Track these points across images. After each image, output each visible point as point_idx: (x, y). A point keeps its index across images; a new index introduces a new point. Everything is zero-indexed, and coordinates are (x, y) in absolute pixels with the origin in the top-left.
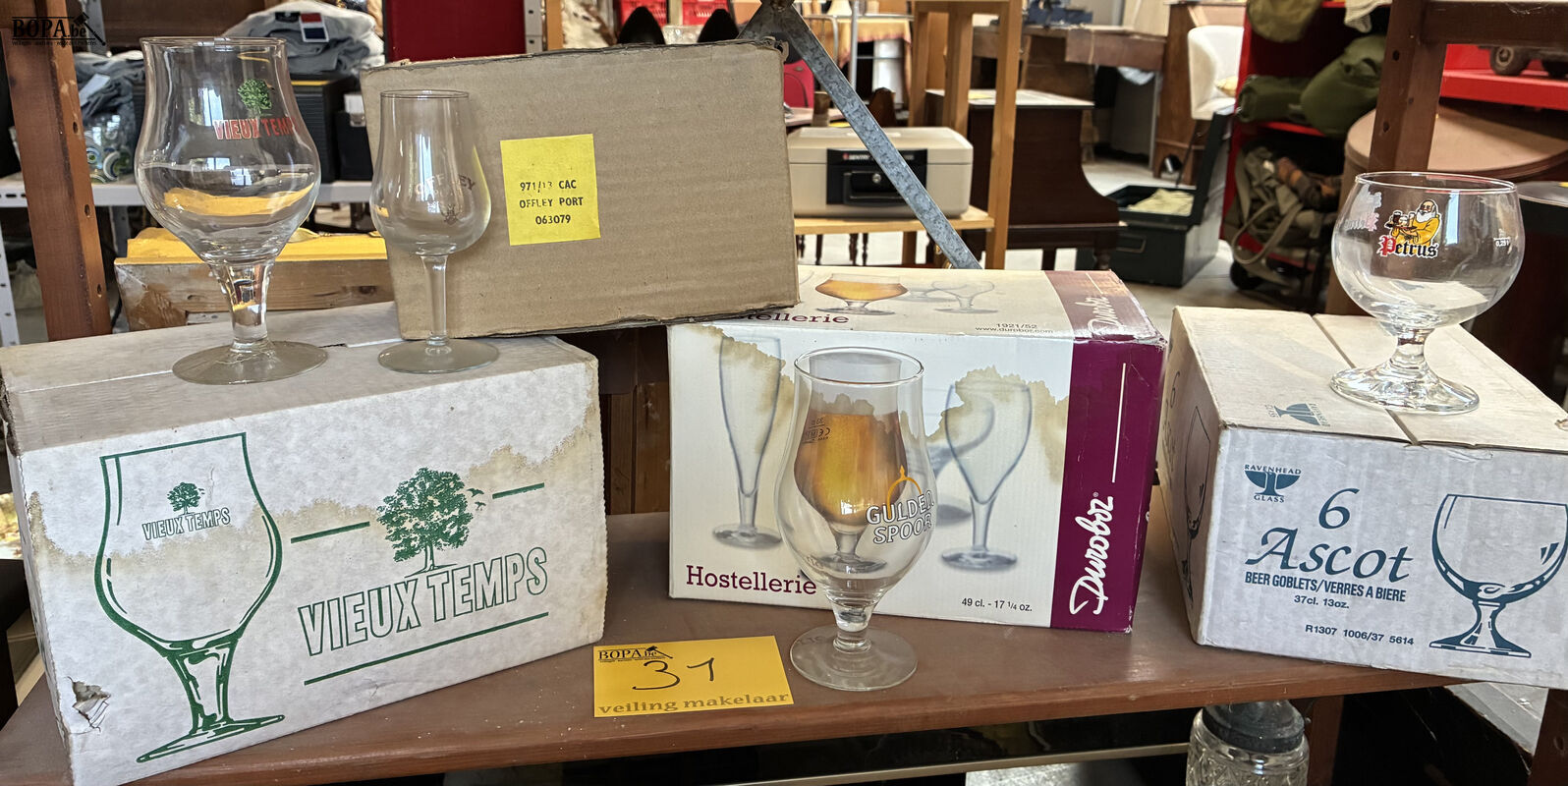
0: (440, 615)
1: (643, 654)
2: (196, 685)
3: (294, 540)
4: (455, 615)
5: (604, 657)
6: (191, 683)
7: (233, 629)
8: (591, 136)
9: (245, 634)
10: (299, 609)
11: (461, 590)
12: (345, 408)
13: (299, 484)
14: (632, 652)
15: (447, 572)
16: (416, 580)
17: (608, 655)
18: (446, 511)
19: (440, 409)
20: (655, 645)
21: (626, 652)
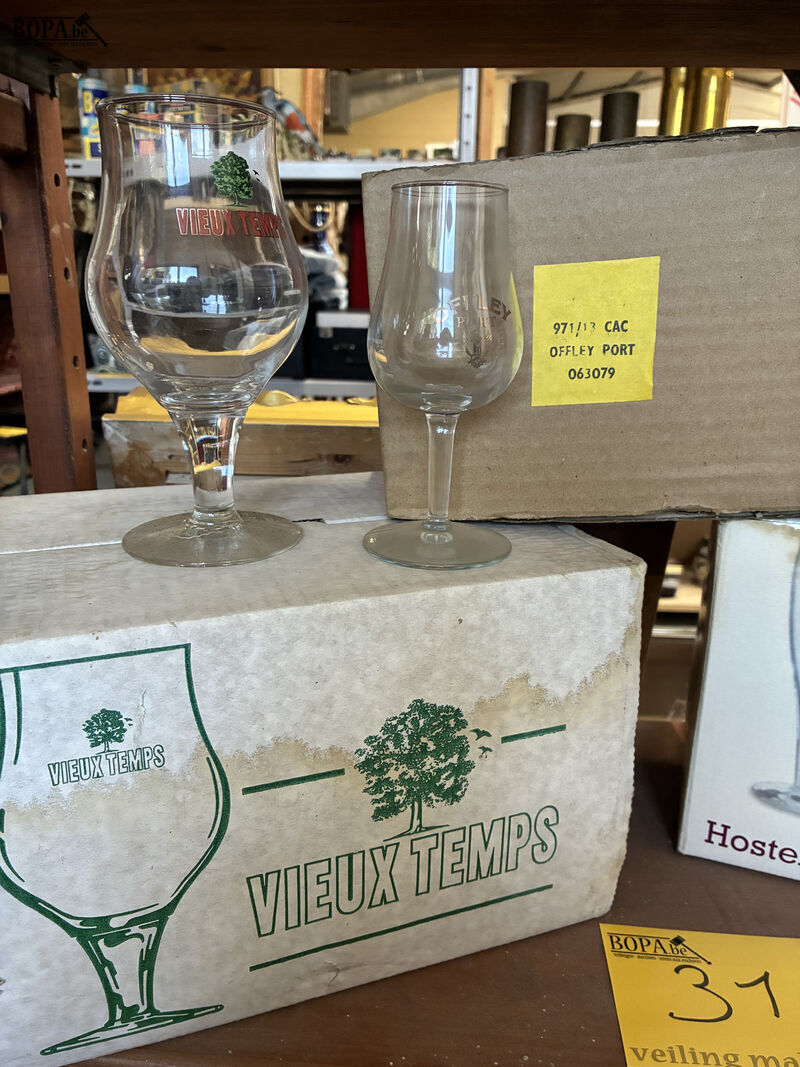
0: (423, 888)
1: (669, 950)
2: (113, 972)
3: (247, 791)
4: (441, 888)
5: (617, 946)
6: (106, 969)
7: (163, 903)
8: (657, 260)
9: (179, 909)
10: (248, 879)
11: (451, 858)
12: (324, 613)
13: (257, 716)
14: (653, 941)
15: (437, 835)
16: (398, 844)
17: (622, 942)
18: (442, 757)
19: (445, 620)
20: (683, 934)
21: (645, 943)
